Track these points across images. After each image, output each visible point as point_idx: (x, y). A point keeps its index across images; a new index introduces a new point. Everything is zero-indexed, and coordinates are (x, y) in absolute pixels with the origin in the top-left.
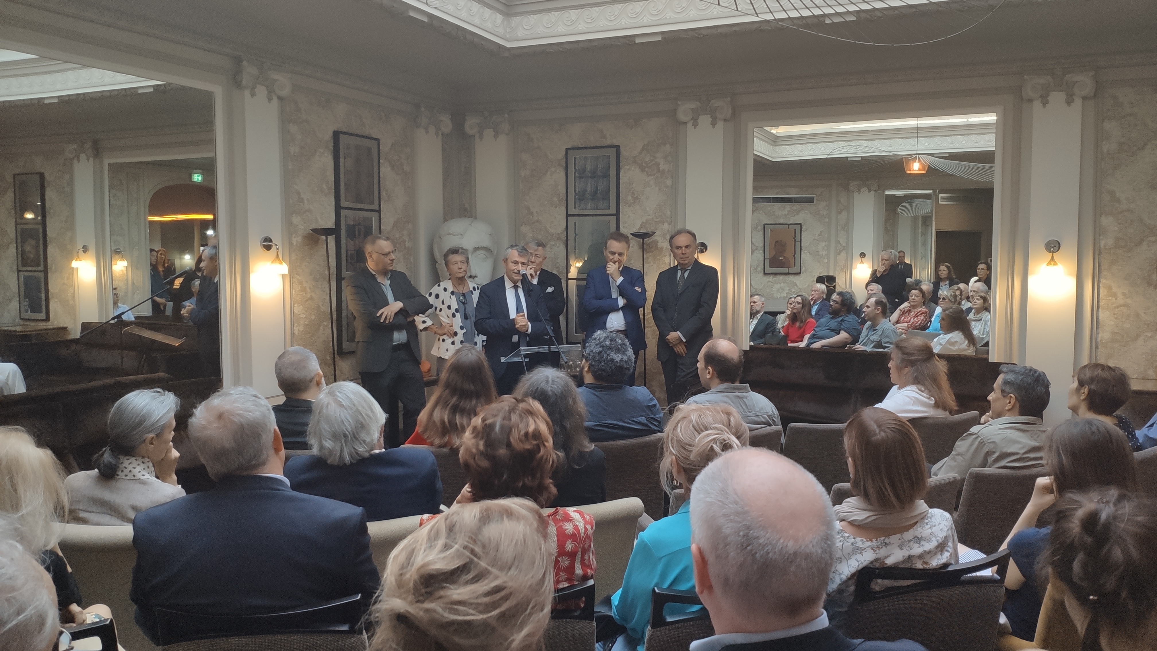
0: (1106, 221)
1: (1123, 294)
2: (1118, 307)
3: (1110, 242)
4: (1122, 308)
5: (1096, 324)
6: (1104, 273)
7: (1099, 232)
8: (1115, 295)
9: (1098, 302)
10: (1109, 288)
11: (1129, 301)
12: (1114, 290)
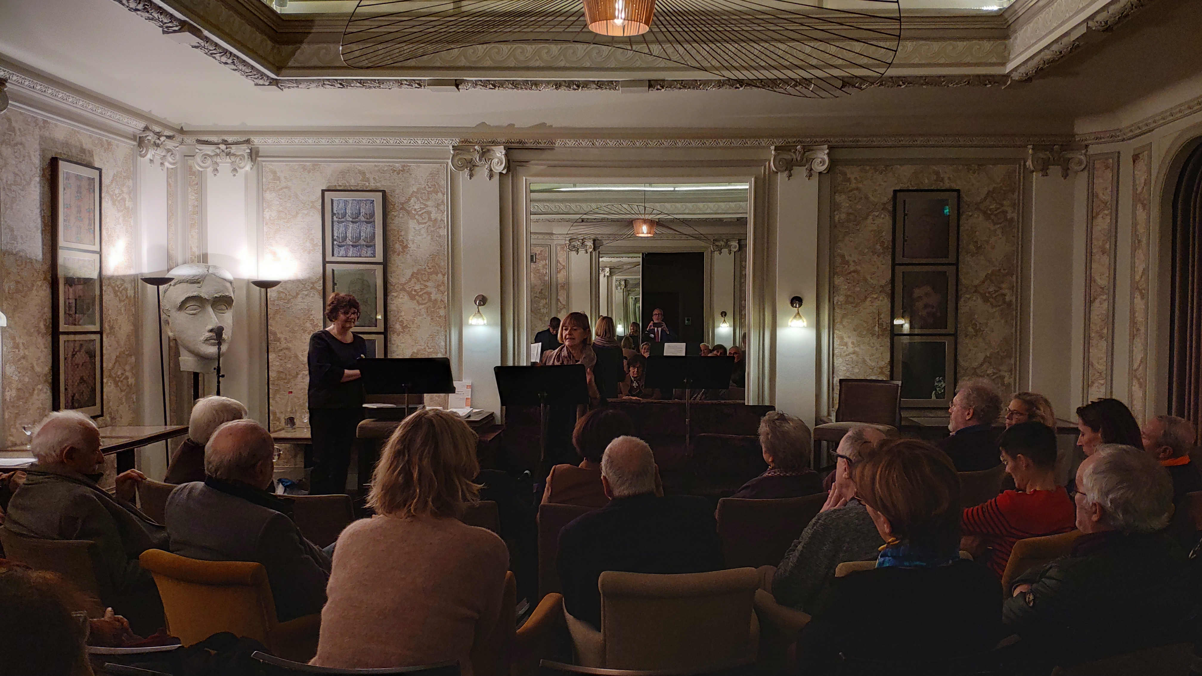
0: (838, 281)
1: (853, 343)
2: (848, 355)
3: (841, 298)
4: (852, 356)
5: (832, 370)
6: (837, 326)
7: (833, 290)
8: (846, 344)
9: (833, 350)
10: (842, 338)
11: (857, 349)
12: (846, 340)
